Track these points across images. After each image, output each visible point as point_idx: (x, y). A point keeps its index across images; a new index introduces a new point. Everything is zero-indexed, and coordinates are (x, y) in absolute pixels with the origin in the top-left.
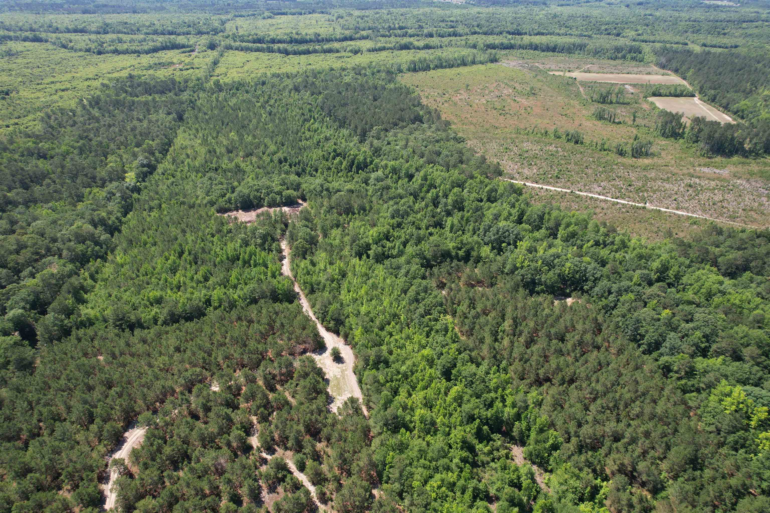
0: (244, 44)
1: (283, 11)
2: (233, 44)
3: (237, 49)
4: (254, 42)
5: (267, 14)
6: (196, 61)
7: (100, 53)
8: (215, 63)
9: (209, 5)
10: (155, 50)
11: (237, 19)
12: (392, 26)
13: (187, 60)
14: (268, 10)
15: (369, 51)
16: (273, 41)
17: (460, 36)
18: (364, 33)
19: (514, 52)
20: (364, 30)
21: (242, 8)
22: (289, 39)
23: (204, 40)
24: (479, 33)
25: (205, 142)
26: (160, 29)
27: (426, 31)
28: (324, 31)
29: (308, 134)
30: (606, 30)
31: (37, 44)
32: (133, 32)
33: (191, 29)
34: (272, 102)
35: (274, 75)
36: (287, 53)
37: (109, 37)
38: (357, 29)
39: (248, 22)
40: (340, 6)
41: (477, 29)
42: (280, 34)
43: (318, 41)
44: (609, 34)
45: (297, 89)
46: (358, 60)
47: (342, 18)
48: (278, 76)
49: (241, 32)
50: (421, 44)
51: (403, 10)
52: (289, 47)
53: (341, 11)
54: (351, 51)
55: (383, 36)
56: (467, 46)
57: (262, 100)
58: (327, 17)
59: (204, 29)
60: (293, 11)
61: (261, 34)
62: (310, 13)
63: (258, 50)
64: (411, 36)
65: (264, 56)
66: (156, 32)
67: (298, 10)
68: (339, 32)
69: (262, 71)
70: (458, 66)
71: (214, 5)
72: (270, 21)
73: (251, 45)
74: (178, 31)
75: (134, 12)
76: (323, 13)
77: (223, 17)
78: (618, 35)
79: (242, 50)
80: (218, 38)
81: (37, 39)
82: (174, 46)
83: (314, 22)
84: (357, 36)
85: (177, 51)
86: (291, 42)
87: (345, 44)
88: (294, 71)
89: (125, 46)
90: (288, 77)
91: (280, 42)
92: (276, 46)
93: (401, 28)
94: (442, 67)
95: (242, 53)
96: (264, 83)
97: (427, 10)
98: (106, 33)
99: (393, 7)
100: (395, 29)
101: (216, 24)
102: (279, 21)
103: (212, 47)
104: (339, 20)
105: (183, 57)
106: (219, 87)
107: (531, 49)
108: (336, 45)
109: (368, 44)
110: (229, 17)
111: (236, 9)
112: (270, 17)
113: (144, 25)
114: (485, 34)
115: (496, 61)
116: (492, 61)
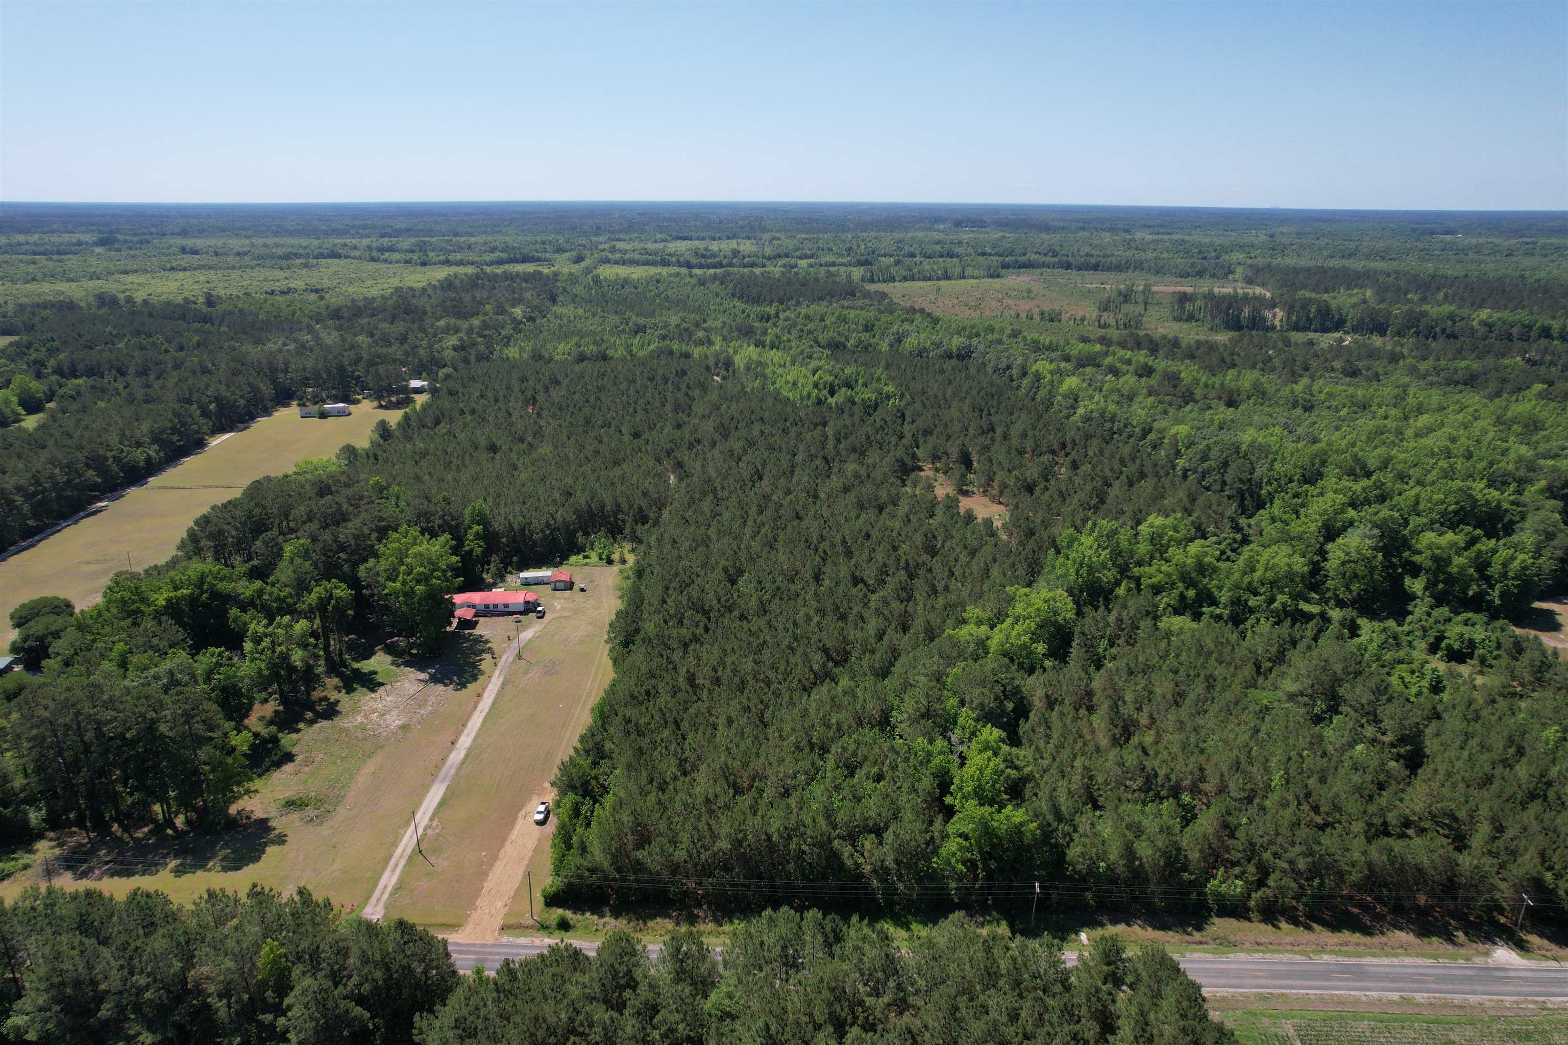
0: (628, 257)
1: (687, 237)
2: (610, 256)
3: (616, 263)
4: (641, 255)
7: (424, 265)
10: (499, 263)
12: (855, 247)
14: (661, 233)
15: (810, 266)
16: (669, 255)
17: (958, 257)
19: (1030, 270)
20: (810, 249)
21: (621, 231)
22: (693, 254)
23: (568, 255)
24: (990, 254)
26: (501, 247)
28: (747, 252)
29: (713, 307)
30: (1200, 252)
31: (336, 260)
32: (461, 250)
34: (668, 293)
35: (670, 275)
36: (689, 266)
39: (631, 245)
40: (778, 231)
41: (988, 250)
43: (737, 257)
45: (702, 283)
48: (678, 275)
52: (693, 260)
53: (779, 235)
54: (784, 266)
58: (755, 242)
59: (566, 247)
60: (702, 237)
61: (651, 249)
62: (729, 238)
63: (647, 265)
64: (880, 256)
65: (655, 269)
66: (494, 249)
67: (709, 236)
68: (770, 251)
70: (938, 279)
72: (665, 244)
74: (528, 248)
75: (456, 235)
76: (749, 238)
77: (593, 240)
79: (624, 263)
80: (588, 252)
81: (333, 256)
82: (528, 260)
83: (734, 245)
85: (529, 264)
86: (696, 256)
87: (775, 260)
90: (691, 277)
91: (679, 256)
92: (674, 259)
94: (913, 279)
95: (624, 266)
96: (658, 281)
102: (678, 244)
103: (580, 261)
104: (774, 242)
105: (539, 268)
106: (598, 283)
107: (1062, 267)
108: (763, 261)
114: (1000, 255)
115: (998, 276)
116: (991, 276)
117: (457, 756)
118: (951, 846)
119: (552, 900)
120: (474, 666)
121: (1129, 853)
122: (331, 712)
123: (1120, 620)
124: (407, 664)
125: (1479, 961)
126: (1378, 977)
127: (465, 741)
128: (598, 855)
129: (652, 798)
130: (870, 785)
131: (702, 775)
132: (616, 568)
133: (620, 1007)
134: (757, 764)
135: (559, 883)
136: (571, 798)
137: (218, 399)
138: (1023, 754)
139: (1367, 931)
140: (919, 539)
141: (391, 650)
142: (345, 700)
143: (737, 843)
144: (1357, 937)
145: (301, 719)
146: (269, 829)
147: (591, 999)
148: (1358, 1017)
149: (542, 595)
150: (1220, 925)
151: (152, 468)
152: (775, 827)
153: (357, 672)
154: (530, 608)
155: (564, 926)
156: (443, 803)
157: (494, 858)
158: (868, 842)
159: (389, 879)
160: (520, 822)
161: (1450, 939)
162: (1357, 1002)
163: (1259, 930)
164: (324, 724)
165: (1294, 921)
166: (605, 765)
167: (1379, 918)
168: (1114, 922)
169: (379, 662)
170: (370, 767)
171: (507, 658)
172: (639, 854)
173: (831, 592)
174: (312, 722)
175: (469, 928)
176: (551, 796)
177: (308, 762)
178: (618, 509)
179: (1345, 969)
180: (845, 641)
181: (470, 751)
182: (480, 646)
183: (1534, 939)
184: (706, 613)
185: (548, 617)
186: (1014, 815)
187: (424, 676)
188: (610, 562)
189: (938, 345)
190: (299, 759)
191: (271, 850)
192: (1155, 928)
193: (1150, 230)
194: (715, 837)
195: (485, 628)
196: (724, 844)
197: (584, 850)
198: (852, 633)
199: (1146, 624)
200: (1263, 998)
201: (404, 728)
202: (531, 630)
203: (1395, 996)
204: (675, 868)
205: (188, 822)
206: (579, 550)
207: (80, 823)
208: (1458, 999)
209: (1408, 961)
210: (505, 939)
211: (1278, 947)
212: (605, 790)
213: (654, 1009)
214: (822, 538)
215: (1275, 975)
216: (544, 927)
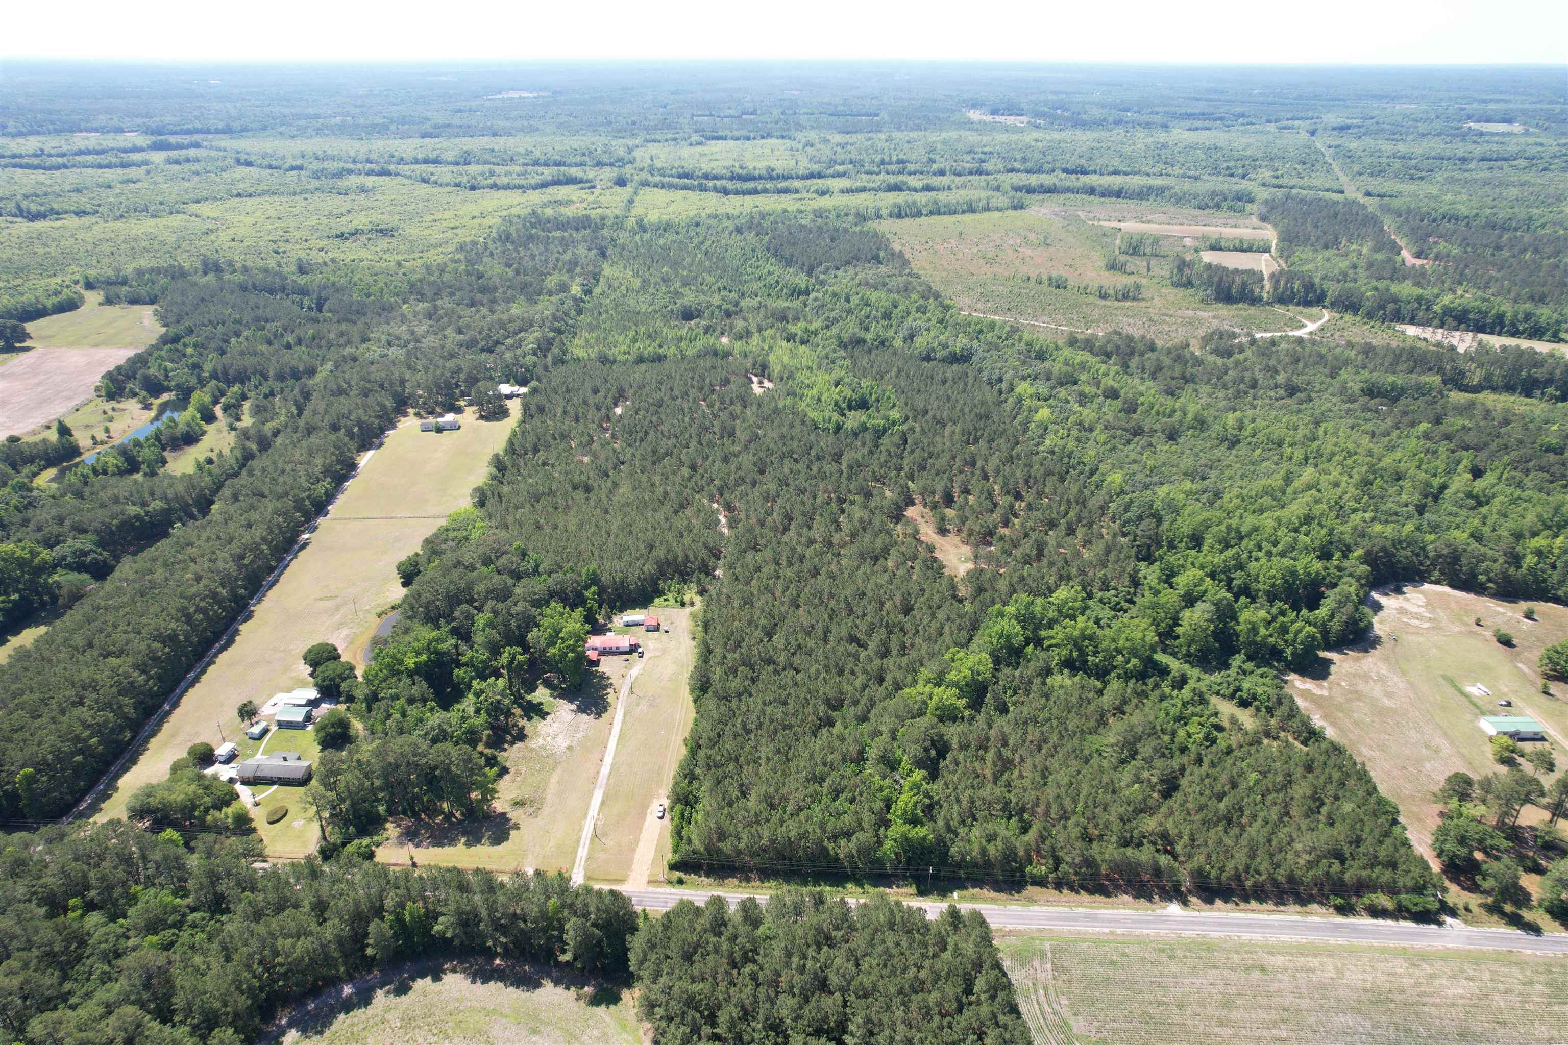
0: (667, 179)
1: (720, 133)
2: (650, 178)
3: (656, 186)
4: (679, 177)
5: (695, 138)
6: (602, 198)
7: (473, 188)
8: (631, 202)
9: (603, 124)
10: (544, 185)
11: (650, 145)
12: (887, 159)
13: (591, 198)
14: (696, 131)
15: (842, 192)
16: (706, 176)
17: (987, 174)
18: (840, 169)
19: (1054, 196)
20: (843, 163)
21: (655, 128)
22: (729, 175)
23: (608, 173)
24: (1018, 171)
25: (636, 274)
26: (543, 159)
27: (935, 166)
28: (781, 165)
29: (749, 270)
30: (1228, 168)
31: (387, 178)
32: (504, 163)
33: (587, 159)
34: (708, 243)
35: (709, 216)
36: (726, 192)
37: (473, 169)
38: (832, 162)
39: (667, 150)
40: (812, 127)
41: (1017, 165)
42: (716, 167)
43: (771, 178)
44: (1232, 175)
45: (739, 230)
46: (825, 202)
47: (812, 145)
48: (716, 216)
49: (658, 164)
50: (919, 184)
51: (914, 135)
52: (730, 185)
53: (813, 135)
54: (816, 192)
55: (867, 173)
56: (988, 187)
57: (695, 241)
58: (788, 143)
59: (605, 158)
60: (737, 133)
61: (689, 167)
62: (763, 137)
63: (685, 188)
64: (910, 174)
65: (693, 196)
66: (536, 163)
67: (744, 133)
68: (804, 166)
69: (695, 212)
70: (964, 212)
71: (610, 123)
72: (699, 149)
73: (676, 180)
74: (568, 161)
75: (495, 135)
76: (783, 137)
77: (631, 142)
78: (1244, 177)
79: (663, 187)
80: (628, 170)
81: (384, 173)
82: (571, 181)
83: (767, 151)
84: (830, 171)
85: (572, 187)
86: (732, 178)
87: (809, 182)
88: (736, 213)
89: (505, 180)
90: (728, 218)
91: (716, 178)
92: (711, 184)
93: (900, 162)
94: (939, 213)
95: (663, 191)
96: (697, 225)
97: (954, 134)
98: (467, 163)
99: (899, 128)
100: (890, 163)
101: (621, 152)
102: (714, 150)
103: (621, 182)
104: (808, 149)
105: (583, 194)
106: (642, 227)
107: (1086, 193)
108: (797, 184)
109: (844, 183)
110: (638, 141)
111: (647, 129)
112: (700, 144)
113: (519, 154)
114: (1028, 171)
115: (1022, 207)
116: (1015, 208)
117: (605, 770)
118: (888, 845)
119: (673, 867)
120: (603, 698)
121: (984, 851)
122: (521, 736)
123: (1022, 677)
124: (562, 697)
125: (1158, 912)
126: (1103, 921)
127: (608, 759)
128: (698, 844)
129: (725, 811)
130: (847, 805)
131: (753, 797)
132: (688, 610)
133: (719, 934)
134: (783, 791)
135: (677, 857)
136: (679, 807)
137: (360, 423)
138: (936, 787)
139: (1108, 894)
140: (898, 599)
141: (548, 684)
142: (529, 727)
143: (773, 842)
144: (1102, 898)
145: (505, 741)
146: (508, 820)
147: (705, 931)
148: (1084, 940)
149: (638, 636)
150: (1031, 890)
151: (330, 497)
152: (793, 834)
153: (529, 702)
154: (633, 649)
155: (681, 882)
156: (603, 803)
157: (637, 841)
158: (843, 842)
159: (583, 852)
160: (649, 818)
161: (1150, 899)
162: (1086, 933)
163: (1051, 893)
164: (519, 745)
165: (1072, 889)
166: (696, 784)
167: (1118, 887)
168: (974, 887)
169: (541, 695)
170: (555, 778)
171: (624, 692)
172: (720, 845)
173: (834, 651)
174: (512, 743)
175: (631, 881)
176: (667, 803)
177: (519, 773)
178: (687, 559)
179: (1087, 916)
180: (842, 693)
181: (612, 765)
182: (603, 683)
183: (1194, 900)
184: (752, 667)
185: (646, 656)
186: (920, 832)
187: (574, 707)
188: (683, 604)
189: (945, 346)
190: (512, 770)
191: (513, 833)
192: (995, 891)
193: (1188, 123)
194: (761, 838)
195: (607, 666)
196: (765, 842)
197: (689, 841)
198: (846, 688)
199: (1037, 681)
200: (1039, 930)
201: (569, 748)
202: (637, 668)
203: (1107, 930)
204: (739, 852)
205: (462, 814)
206: (660, 593)
207: (404, 812)
208: (1137, 932)
209: (1122, 911)
210: (651, 889)
211: (1058, 903)
212: (697, 800)
213: (735, 937)
214: (832, 595)
215: (1050, 919)
216: (670, 882)
